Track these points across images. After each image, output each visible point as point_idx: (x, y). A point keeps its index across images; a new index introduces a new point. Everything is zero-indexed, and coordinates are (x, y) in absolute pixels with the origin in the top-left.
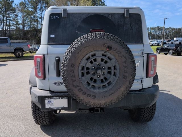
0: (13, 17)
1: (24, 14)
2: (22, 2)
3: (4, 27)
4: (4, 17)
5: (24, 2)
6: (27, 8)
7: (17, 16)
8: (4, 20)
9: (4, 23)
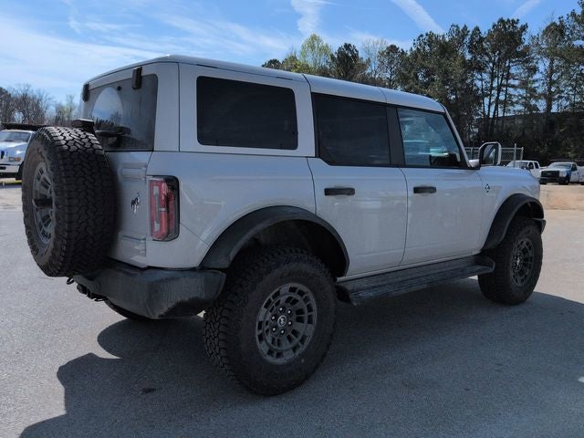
0: (523, 75)
1: (556, 62)
2: (554, 24)
3: (489, 108)
4: (492, 80)
5: (558, 23)
6: (569, 39)
7: (534, 70)
8: (492, 88)
9: (491, 95)
